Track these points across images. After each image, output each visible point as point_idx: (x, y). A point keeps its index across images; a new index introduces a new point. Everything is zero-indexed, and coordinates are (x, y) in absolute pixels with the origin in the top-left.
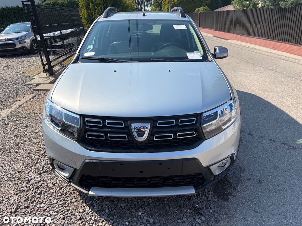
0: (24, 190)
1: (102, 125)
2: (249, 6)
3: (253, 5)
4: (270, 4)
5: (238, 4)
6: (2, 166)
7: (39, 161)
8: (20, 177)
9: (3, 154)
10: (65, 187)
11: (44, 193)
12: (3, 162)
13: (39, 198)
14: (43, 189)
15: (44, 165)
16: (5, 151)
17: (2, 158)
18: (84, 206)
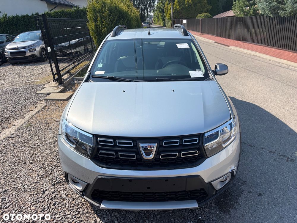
0: (40, 201)
2: (249, 12)
3: (253, 11)
4: (270, 13)
5: (239, 10)
6: (19, 177)
7: (52, 172)
8: (35, 188)
9: (19, 165)
10: (77, 198)
11: (58, 204)
12: (20, 173)
13: (54, 209)
14: (57, 201)
15: (58, 176)
16: (21, 162)
17: (18, 169)
18: (96, 217)
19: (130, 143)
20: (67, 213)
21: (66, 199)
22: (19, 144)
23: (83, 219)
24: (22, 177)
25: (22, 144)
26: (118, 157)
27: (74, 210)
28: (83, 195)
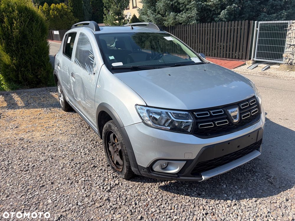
1: (209, 115)
5: (110, 24)
6: (56, 200)
7: (91, 182)
8: (94, 201)
9: (37, 190)
10: (150, 191)
11: (139, 202)
12: (50, 196)
13: (141, 207)
14: (133, 200)
15: (102, 183)
16: (34, 187)
17: (41, 194)
18: (184, 197)
19: (221, 112)
20: (158, 205)
21: (141, 196)
22: (2, 172)
23: (177, 203)
24: (60, 199)
25: (6, 171)
26: (215, 126)
27: (160, 200)
28: (178, 177)
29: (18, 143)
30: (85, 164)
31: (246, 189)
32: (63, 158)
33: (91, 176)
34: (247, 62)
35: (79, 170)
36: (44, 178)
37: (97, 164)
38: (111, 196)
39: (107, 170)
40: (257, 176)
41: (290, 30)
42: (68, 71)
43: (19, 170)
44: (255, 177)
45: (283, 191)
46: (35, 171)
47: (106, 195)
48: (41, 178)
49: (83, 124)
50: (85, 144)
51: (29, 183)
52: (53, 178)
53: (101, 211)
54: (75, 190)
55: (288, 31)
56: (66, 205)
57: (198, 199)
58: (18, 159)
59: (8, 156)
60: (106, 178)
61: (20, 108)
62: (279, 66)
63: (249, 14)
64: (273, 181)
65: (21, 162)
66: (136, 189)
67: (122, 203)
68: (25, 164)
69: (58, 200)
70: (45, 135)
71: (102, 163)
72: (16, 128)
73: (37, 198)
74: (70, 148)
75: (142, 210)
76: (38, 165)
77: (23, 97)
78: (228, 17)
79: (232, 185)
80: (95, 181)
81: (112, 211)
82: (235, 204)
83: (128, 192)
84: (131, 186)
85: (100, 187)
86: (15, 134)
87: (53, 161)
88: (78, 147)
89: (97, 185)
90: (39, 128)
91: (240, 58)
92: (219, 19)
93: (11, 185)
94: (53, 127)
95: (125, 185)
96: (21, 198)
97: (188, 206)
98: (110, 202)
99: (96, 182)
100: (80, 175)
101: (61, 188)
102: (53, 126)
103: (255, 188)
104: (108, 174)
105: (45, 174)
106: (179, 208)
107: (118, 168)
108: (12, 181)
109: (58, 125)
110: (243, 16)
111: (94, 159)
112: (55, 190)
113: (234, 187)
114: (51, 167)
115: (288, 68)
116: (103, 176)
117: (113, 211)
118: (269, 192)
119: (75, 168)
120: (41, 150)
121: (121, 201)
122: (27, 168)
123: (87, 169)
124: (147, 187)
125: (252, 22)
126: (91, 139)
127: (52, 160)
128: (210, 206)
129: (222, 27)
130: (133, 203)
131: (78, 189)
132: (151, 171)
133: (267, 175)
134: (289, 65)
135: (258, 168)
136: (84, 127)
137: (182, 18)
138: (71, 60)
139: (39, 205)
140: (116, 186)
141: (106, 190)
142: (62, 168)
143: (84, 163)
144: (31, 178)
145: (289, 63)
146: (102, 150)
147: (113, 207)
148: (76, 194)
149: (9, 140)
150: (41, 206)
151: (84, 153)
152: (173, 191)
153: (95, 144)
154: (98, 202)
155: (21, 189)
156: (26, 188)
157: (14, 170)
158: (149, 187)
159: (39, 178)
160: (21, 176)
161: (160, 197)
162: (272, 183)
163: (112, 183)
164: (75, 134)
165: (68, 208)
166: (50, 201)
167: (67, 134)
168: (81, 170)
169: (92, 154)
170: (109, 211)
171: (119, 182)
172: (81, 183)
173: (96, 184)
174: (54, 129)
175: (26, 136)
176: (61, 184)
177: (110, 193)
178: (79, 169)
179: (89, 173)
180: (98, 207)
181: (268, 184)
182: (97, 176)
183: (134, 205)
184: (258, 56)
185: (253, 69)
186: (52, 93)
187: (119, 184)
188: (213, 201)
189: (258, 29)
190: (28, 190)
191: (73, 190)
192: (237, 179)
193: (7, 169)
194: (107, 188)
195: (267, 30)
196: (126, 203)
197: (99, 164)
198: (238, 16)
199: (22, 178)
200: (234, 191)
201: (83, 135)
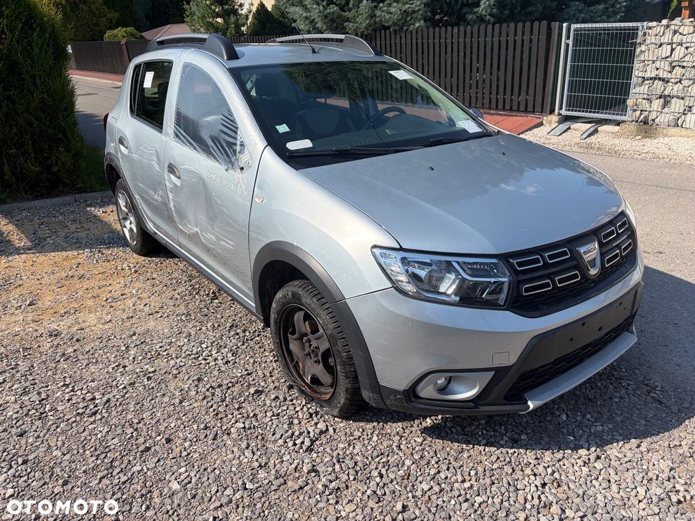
1: (541, 264)
6: (190, 482)
7: (260, 431)
8: (281, 476)
9: (135, 462)
10: (404, 443)
11: (387, 471)
12: (171, 473)
13: (395, 482)
14: (373, 467)
15: (287, 431)
16: (125, 453)
17: (148, 469)
18: (484, 450)
20: (432, 472)
21: (388, 455)
22: (32, 423)
23: (471, 465)
24: (200, 478)
25: (40, 419)
26: (555, 287)
27: (433, 462)
28: (476, 407)
29: (47, 344)
30: (233, 386)
31: (611, 419)
32: (176, 377)
33: (255, 415)
34: (545, 119)
35: (224, 403)
36: (145, 430)
37: (262, 384)
38: (318, 460)
39: (290, 398)
40: (627, 389)
41: (643, 44)
42: (154, 158)
43: (75, 413)
44: (623, 392)
45: (689, 418)
46: (114, 413)
47: (306, 461)
48: (136, 430)
49: (197, 286)
50: (217, 336)
51: (109, 444)
52: (166, 427)
53: (306, 498)
54: (228, 452)
55: (638, 46)
56: (218, 491)
57: (515, 452)
58: (63, 386)
59: (33, 380)
60: (292, 417)
61: (22, 251)
62: (619, 127)
63: (543, 5)
64: (661, 396)
65: (72, 393)
66: (371, 439)
67: (348, 475)
68: (83, 398)
69: (193, 480)
70: (110, 321)
71: (273, 382)
72: (29, 305)
73: (141, 482)
74: (184, 348)
75: (400, 489)
76: (117, 397)
77: (19, 223)
78: (498, 12)
79: (579, 414)
80: (271, 428)
81: (331, 496)
82: (598, 458)
83: (354, 447)
84: (357, 434)
85: (285, 442)
86: (34, 321)
87: (152, 385)
88: (204, 346)
89: (278, 436)
90: (90, 303)
91: (530, 108)
92: (477, 17)
93: (65, 455)
94: (124, 297)
95: (343, 433)
96: (99, 483)
97: (498, 471)
98: (319, 476)
99: (272, 430)
100: (230, 416)
101: (194, 452)
102: (122, 295)
103: (628, 415)
104: (295, 408)
105: (143, 419)
106: (481, 477)
107: (317, 393)
108: (64, 444)
109: (134, 292)
110: (530, 9)
111: (251, 373)
112: (181, 456)
113: (584, 416)
114: (152, 399)
115: (639, 132)
116: (284, 413)
117: (335, 497)
118: (660, 423)
119: (212, 399)
120: (113, 360)
121: (347, 472)
122: (92, 407)
123: (243, 399)
124: (395, 432)
125: (555, 25)
126: (228, 325)
127: (149, 382)
128: (546, 465)
129: (486, 37)
130: (375, 473)
131: (235, 449)
132: (413, 399)
133: (647, 385)
134: (641, 124)
135: (624, 370)
136: (202, 293)
137: (391, 13)
138: (161, 132)
139: (151, 498)
140: (322, 436)
141: (301, 448)
142: (181, 402)
143: (230, 385)
144: (110, 431)
145: (640, 120)
146: (262, 350)
147: (331, 487)
148: (234, 462)
149: (22, 339)
150: (156, 500)
151: (222, 360)
152: (456, 437)
153: (242, 335)
154: (291, 477)
155: (93, 462)
156: (105, 458)
157: (61, 415)
158: (398, 433)
159: (131, 430)
160: (84, 430)
161: (432, 454)
162: (661, 403)
163: (311, 429)
164: (185, 312)
165: (225, 500)
166: (175, 486)
167: (166, 315)
168: (227, 403)
169: (242, 362)
170: (325, 498)
171: (327, 426)
172: (239, 435)
173: (273, 435)
174: (130, 303)
175: (62, 325)
176: (190, 441)
177: (315, 455)
178: (222, 402)
179: (248, 408)
180: (295, 491)
181: (654, 405)
182: (269, 414)
183: (378, 479)
184: (571, 106)
185: (559, 135)
186: (93, 209)
187: (327, 429)
188: (548, 453)
189: (570, 42)
190: (111, 462)
191: (224, 454)
192: (585, 398)
193: (41, 414)
194: (303, 443)
195: (591, 44)
196: (357, 475)
197: (266, 386)
198: (519, 9)
199: (86, 433)
200: (586, 426)
201: (207, 315)
